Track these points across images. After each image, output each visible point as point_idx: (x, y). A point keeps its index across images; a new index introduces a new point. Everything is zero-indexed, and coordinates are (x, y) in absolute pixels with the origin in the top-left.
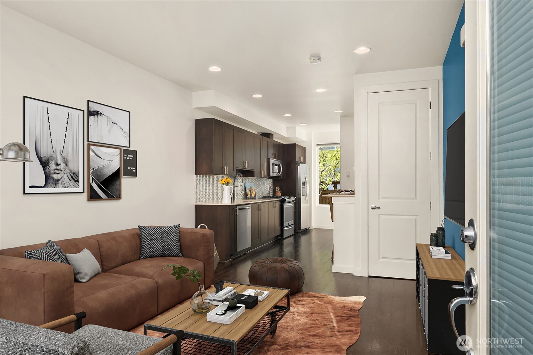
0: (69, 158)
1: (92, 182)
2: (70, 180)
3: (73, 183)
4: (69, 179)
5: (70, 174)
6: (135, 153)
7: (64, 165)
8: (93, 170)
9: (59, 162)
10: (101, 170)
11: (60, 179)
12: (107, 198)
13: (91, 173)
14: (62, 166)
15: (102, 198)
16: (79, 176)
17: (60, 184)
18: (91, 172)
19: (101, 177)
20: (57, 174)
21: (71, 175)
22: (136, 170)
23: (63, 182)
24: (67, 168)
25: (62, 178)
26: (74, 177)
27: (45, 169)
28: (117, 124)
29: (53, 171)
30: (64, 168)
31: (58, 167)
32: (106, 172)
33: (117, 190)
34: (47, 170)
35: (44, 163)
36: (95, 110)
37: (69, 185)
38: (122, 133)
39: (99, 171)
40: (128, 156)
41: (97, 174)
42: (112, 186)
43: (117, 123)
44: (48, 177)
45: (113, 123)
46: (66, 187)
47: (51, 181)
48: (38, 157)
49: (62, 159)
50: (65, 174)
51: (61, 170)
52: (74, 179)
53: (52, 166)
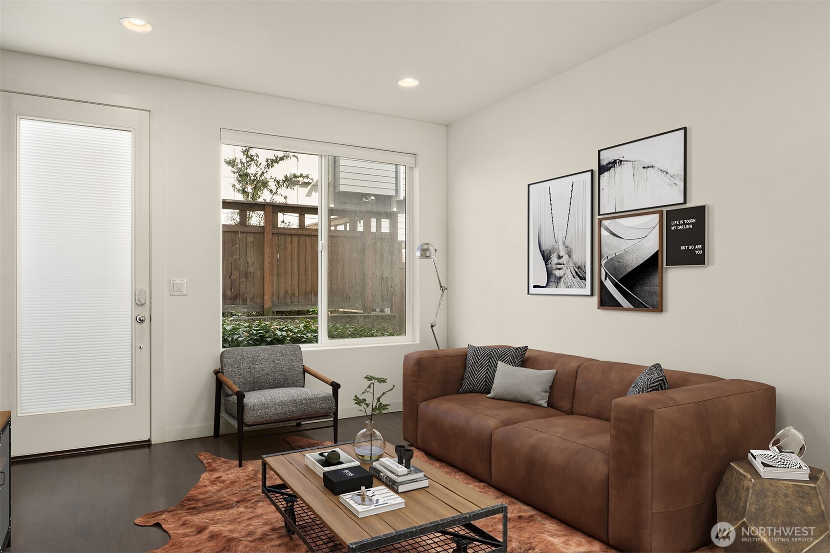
0: (573, 246)
1: (606, 279)
2: (574, 278)
3: (578, 281)
4: (573, 276)
5: (575, 268)
6: (700, 212)
7: (567, 256)
8: (606, 260)
9: (561, 254)
10: (621, 258)
11: (563, 276)
12: (632, 307)
13: (603, 265)
14: (565, 259)
15: (622, 307)
16: (585, 270)
17: (562, 283)
18: (603, 263)
19: (621, 270)
20: (560, 269)
21: (575, 270)
22: (703, 249)
23: (565, 280)
24: (570, 260)
25: (564, 275)
26: (579, 273)
27: (548, 264)
28: (652, 167)
29: (554, 267)
30: (567, 261)
31: (560, 261)
32: (629, 262)
33: (654, 293)
34: (549, 266)
35: (546, 258)
36: (610, 161)
37: (573, 285)
38: (666, 179)
39: (618, 260)
40: (682, 222)
41: (614, 267)
42: (643, 285)
43: (654, 164)
44: (549, 274)
45: (644, 168)
46: (569, 287)
47: (552, 279)
48: (540, 251)
49: (565, 248)
50: (569, 268)
51: (564, 264)
52: (579, 276)
53: (554, 260)
